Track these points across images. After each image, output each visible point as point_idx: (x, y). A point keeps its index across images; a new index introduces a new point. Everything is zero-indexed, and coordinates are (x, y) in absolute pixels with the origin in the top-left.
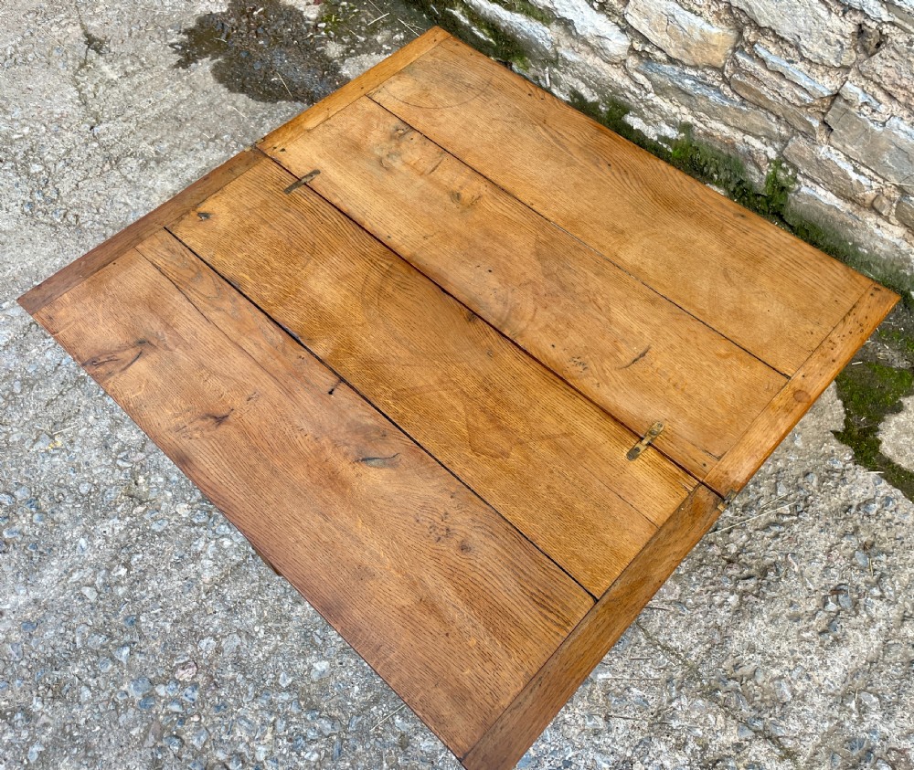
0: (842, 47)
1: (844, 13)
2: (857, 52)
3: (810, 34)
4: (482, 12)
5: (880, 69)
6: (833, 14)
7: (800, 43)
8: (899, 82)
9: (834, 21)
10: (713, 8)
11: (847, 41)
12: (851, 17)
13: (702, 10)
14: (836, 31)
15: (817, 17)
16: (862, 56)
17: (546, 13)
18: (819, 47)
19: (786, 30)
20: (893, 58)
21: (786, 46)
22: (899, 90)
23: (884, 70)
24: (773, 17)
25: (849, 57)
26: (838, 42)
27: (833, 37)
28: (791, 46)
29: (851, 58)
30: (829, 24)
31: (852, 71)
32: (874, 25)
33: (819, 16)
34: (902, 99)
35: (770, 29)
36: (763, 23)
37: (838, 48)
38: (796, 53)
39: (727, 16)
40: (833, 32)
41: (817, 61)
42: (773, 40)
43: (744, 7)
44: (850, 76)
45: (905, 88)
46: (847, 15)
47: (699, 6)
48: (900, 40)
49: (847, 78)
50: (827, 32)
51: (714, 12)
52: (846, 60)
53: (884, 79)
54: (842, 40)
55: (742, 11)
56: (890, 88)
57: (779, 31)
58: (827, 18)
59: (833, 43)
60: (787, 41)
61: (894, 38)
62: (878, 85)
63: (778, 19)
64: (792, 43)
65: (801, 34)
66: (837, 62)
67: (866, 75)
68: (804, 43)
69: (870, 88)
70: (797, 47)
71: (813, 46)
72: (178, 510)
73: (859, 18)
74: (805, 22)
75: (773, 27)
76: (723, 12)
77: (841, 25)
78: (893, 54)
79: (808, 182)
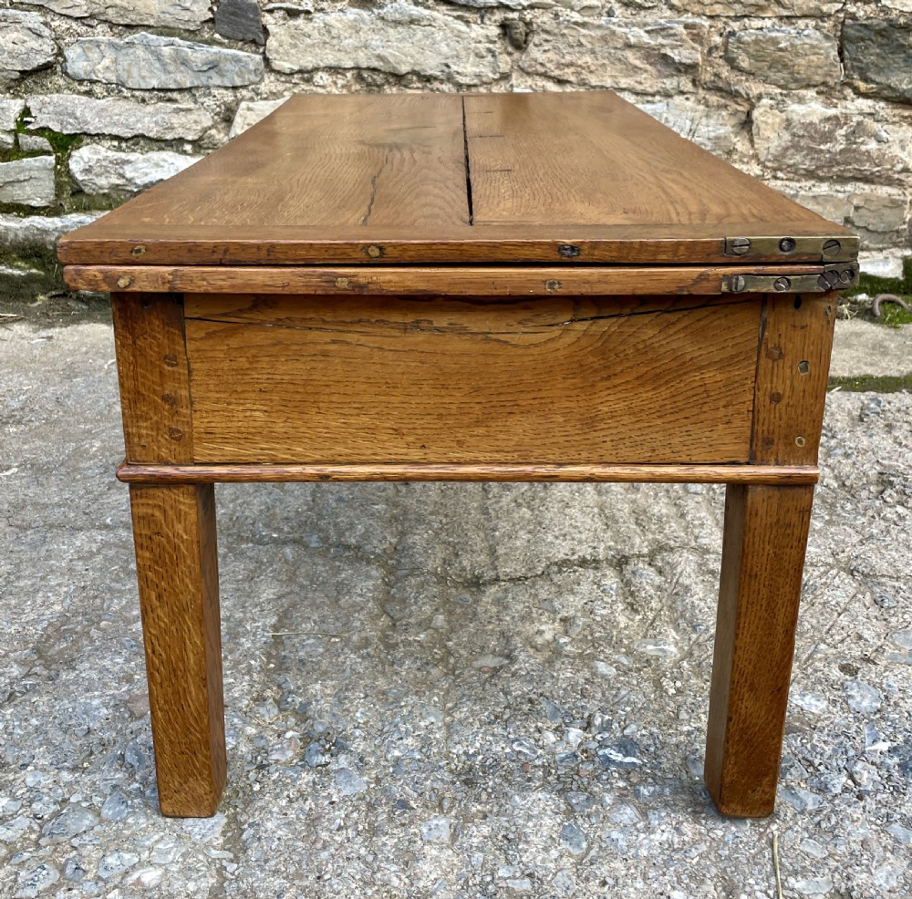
0: (494, 56)
1: (482, 18)
2: (510, 54)
3: (457, 57)
4: (11, 236)
5: (541, 57)
6: (473, 25)
7: (452, 70)
8: (563, 61)
9: (477, 31)
10: (340, 82)
11: (497, 45)
12: (490, 19)
13: (329, 89)
14: (483, 40)
15: (459, 35)
16: (516, 55)
17: (115, 196)
18: (473, 65)
19: (431, 66)
20: (546, 41)
21: (436, 85)
22: (566, 70)
23: (544, 56)
24: (412, 57)
25: (505, 63)
26: (489, 50)
27: (482, 47)
28: (442, 82)
29: (507, 63)
30: (473, 35)
31: (514, 75)
32: (515, 15)
33: (459, 31)
34: (572, 79)
35: (414, 72)
36: (404, 69)
37: (490, 58)
38: (450, 86)
39: (358, 87)
40: (480, 42)
41: (476, 81)
42: (420, 85)
43: (376, 64)
44: (514, 81)
45: (571, 64)
46: (486, 20)
47: (323, 87)
48: (545, 19)
49: (512, 86)
50: (473, 45)
51: (343, 87)
52: (504, 68)
53: (548, 65)
54: (491, 46)
55: (374, 70)
56: (556, 73)
57: (424, 70)
58: (468, 30)
59: (485, 54)
60: (436, 78)
61: (539, 21)
62: (546, 76)
63: (417, 56)
64: (441, 77)
65: (449, 62)
66: (494, 74)
67: (530, 70)
68: (454, 68)
69: (539, 83)
70: (450, 79)
71: (465, 68)
73: (499, 16)
74: (448, 45)
75: (417, 68)
76: (353, 82)
77: (484, 32)
78: (545, 36)
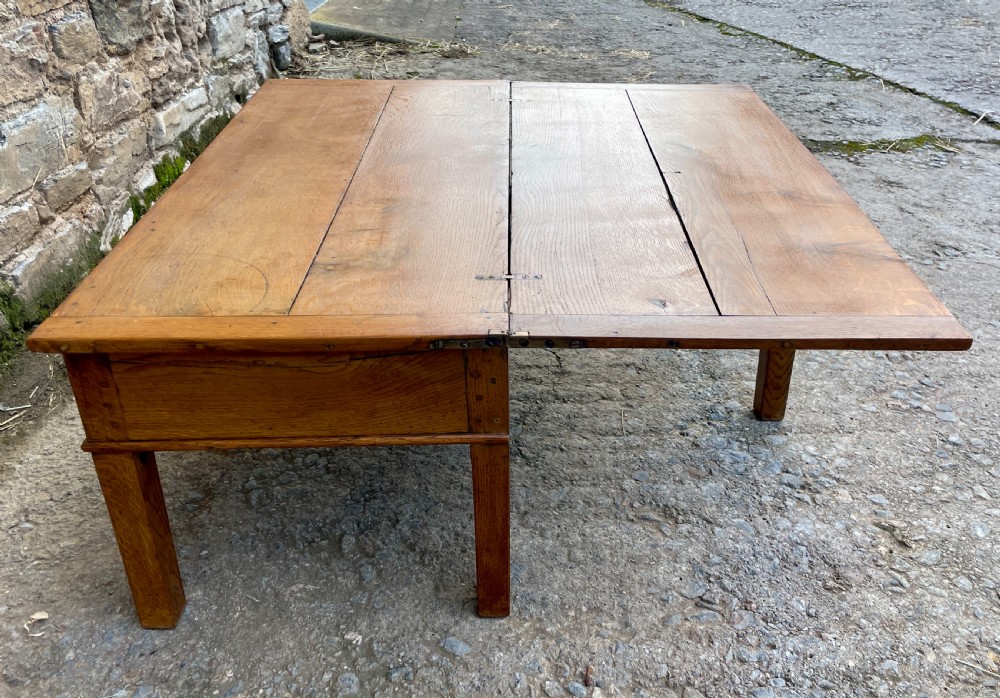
72: (850, 499)
79: (9, 266)
